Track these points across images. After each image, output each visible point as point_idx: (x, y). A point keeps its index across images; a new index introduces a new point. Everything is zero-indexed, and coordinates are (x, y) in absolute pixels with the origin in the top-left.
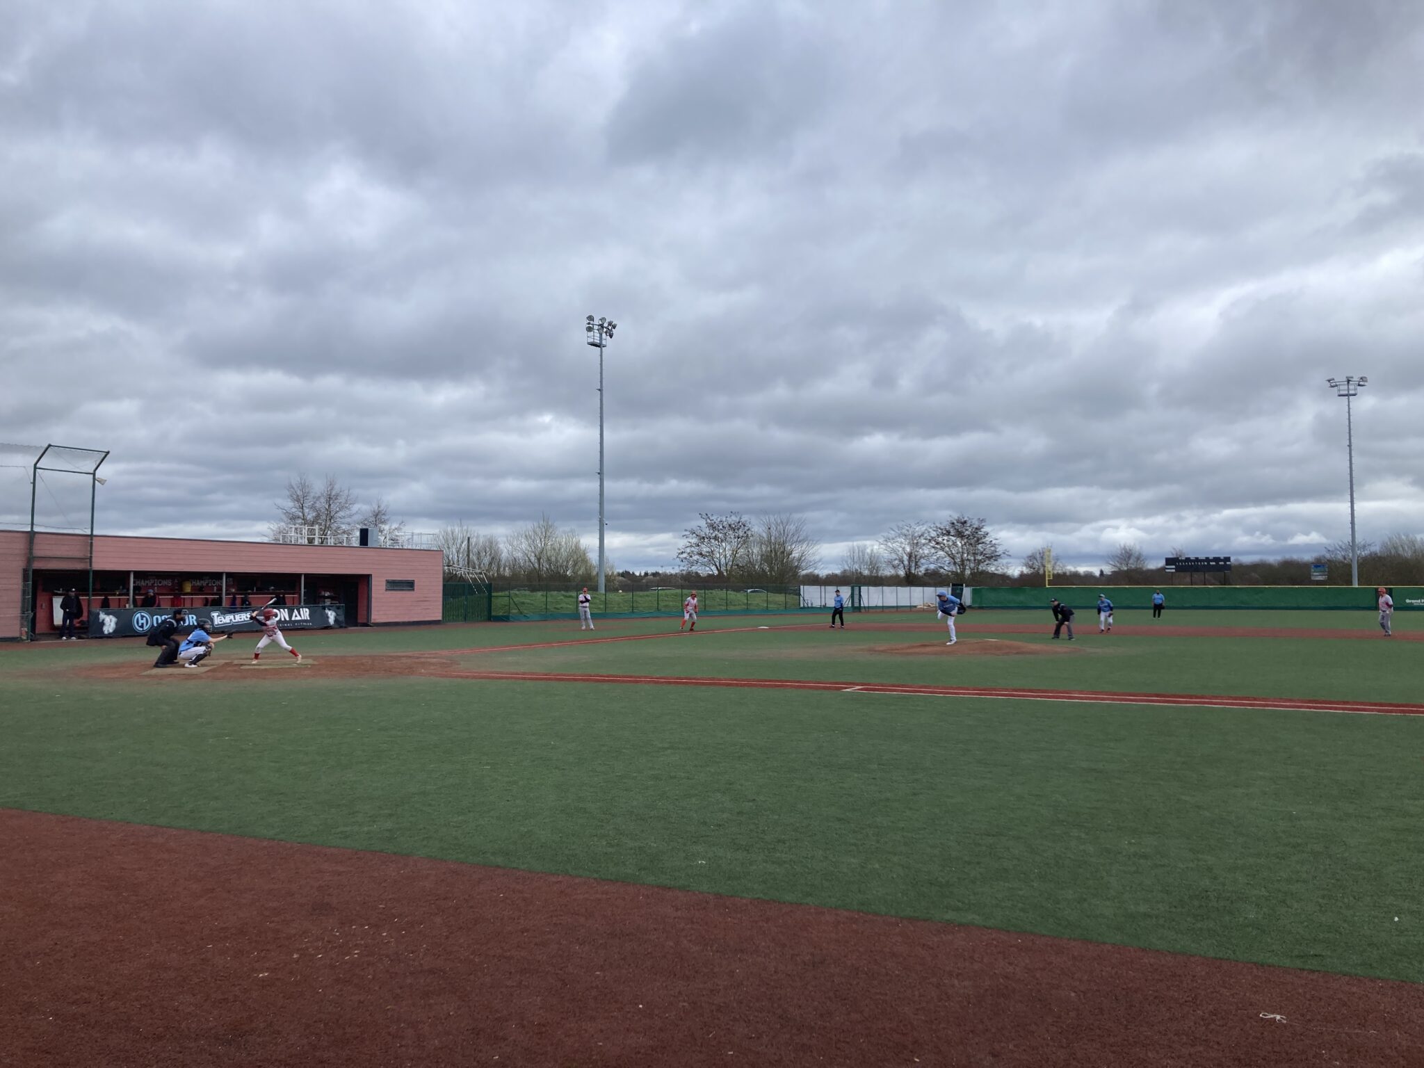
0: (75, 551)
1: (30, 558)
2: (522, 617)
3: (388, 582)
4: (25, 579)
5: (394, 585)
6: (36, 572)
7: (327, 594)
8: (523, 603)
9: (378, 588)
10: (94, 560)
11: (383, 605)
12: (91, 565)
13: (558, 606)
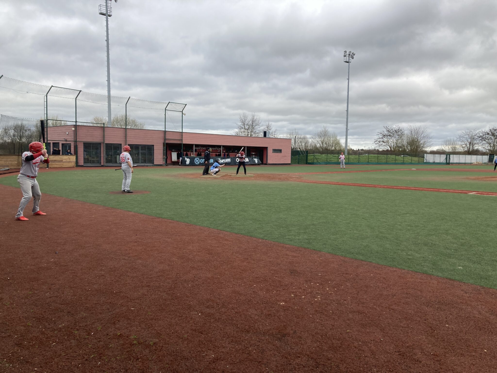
0: (178, 137)
1: (165, 139)
2: (318, 163)
3: (273, 150)
4: (164, 146)
5: (275, 151)
6: (167, 144)
7: (254, 153)
8: (318, 158)
9: (270, 152)
10: (183, 140)
11: (272, 158)
12: (182, 142)
13: (331, 160)
